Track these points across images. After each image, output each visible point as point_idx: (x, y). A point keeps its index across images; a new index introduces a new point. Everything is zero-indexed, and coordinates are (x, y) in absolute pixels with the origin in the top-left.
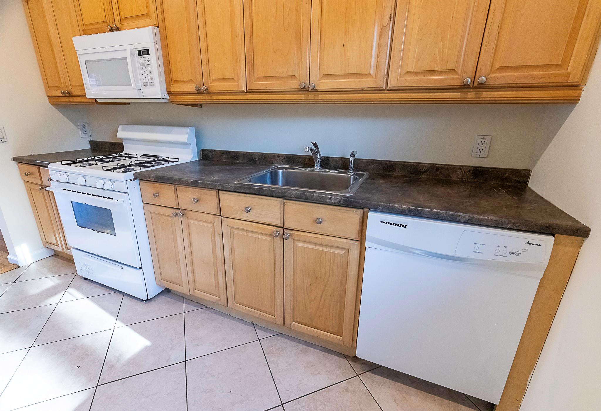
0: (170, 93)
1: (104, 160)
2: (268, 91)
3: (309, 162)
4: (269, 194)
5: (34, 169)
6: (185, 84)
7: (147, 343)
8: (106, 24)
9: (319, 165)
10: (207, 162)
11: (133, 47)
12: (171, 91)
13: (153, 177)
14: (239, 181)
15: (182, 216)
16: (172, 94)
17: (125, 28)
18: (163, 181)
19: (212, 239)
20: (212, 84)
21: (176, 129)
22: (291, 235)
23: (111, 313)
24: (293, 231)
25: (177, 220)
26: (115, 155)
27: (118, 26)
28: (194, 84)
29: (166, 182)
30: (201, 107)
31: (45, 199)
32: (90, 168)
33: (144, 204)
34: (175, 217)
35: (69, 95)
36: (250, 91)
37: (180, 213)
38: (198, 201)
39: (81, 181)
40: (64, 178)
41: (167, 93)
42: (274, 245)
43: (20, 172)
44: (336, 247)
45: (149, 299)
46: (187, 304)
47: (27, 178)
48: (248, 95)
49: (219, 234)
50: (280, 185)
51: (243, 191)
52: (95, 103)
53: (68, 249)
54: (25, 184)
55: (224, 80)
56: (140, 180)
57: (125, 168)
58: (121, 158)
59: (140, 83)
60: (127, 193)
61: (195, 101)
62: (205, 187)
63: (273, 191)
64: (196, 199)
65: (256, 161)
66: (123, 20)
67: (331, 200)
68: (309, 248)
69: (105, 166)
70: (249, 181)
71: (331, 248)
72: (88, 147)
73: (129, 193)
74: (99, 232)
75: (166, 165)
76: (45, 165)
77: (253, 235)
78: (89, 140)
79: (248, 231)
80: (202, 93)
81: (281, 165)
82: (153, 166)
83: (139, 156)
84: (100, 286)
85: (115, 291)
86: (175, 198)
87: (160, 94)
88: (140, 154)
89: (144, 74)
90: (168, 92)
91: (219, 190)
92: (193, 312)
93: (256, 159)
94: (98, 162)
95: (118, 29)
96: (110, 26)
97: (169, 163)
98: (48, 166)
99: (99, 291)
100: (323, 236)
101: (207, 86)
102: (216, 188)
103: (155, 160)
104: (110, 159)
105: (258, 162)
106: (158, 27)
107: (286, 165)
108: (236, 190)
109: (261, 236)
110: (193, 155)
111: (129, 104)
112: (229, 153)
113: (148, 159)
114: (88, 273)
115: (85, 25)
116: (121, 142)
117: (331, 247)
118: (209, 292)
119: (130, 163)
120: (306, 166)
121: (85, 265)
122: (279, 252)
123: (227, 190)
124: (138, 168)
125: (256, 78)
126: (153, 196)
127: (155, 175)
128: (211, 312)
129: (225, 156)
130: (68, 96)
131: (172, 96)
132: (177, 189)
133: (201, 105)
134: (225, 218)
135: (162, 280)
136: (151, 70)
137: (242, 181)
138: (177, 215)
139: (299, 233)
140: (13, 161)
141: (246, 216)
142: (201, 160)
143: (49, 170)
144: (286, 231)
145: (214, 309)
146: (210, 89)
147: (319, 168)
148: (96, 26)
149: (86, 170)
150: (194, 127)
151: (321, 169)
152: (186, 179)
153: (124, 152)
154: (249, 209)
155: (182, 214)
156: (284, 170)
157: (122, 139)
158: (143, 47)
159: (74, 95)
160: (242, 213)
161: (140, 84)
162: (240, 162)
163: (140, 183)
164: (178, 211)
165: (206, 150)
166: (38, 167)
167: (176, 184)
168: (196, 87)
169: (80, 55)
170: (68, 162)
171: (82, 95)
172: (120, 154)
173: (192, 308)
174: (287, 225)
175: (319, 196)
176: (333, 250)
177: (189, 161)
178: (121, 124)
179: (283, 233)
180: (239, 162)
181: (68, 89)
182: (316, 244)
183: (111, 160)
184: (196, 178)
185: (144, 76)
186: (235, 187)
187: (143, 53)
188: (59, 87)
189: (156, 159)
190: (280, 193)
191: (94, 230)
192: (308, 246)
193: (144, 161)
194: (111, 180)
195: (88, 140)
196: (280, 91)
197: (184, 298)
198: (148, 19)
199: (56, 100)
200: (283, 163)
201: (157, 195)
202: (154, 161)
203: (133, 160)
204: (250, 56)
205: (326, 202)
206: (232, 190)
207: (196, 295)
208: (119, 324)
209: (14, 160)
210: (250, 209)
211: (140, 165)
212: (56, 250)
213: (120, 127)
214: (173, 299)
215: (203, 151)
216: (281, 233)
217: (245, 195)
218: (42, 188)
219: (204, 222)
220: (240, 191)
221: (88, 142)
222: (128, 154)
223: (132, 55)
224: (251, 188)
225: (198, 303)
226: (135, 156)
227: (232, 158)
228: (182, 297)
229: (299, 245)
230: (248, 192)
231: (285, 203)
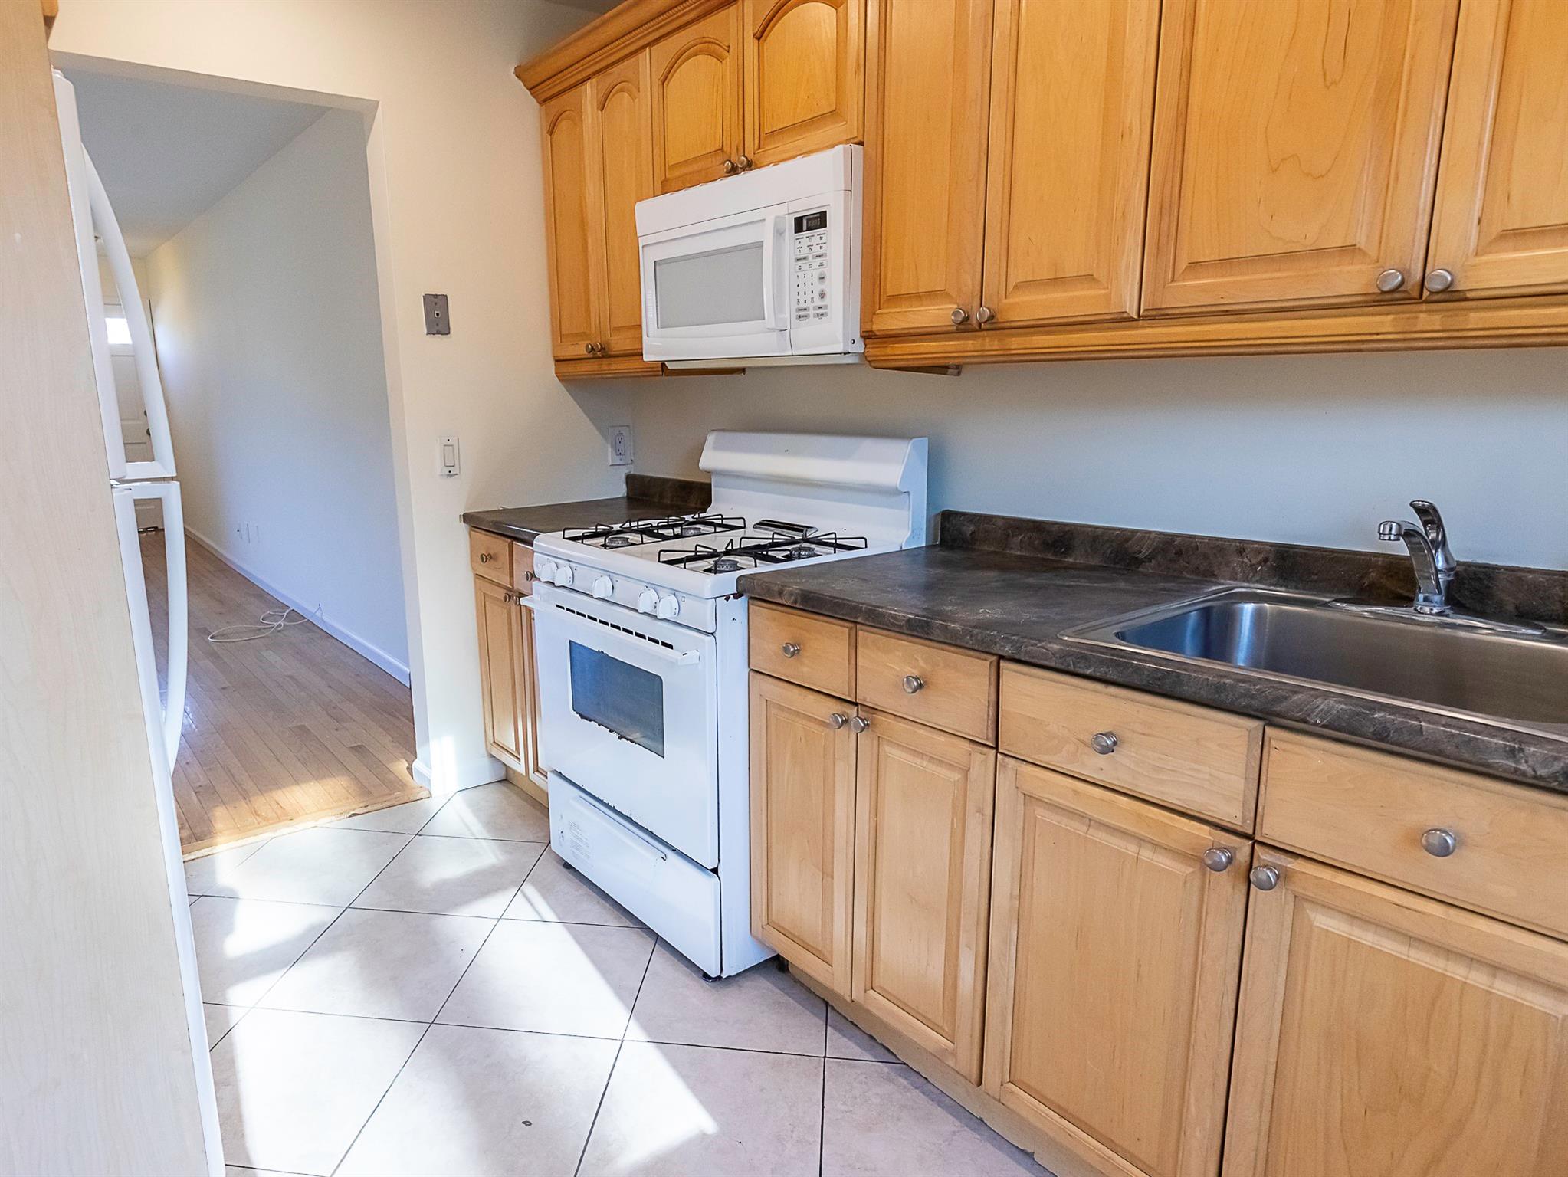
0: (868, 336)
1: (660, 532)
2: (1227, 311)
3: (1384, 581)
4: (1204, 694)
5: (500, 546)
6: (922, 305)
7: (708, 1124)
8: (719, 158)
9: (1437, 598)
10: (956, 555)
11: (782, 210)
12: (875, 328)
13: (792, 595)
14: (1078, 634)
15: (863, 729)
16: (876, 337)
17: (769, 160)
18: (821, 609)
19: (952, 824)
20: (1010, 300)
21: (868, 445)
22: (1284, 876)
23: (618, 990)
24: (1300, 861)
25: (845, 739)
26: (689, 518)
27: (751, 156)
28: (950, 303)
29: (826, 613)
30: (959, 374)
31: (510, 624)
32: (625, 553)
33: (751, 673)
34: (840, 728)
35: (601, 352)
36: (1154, 313)
37: (858, 716)
38: (920, 686)
39: (602, 588)
40: (563, 577)
41: (861, 336)
42: (1201, 901)
43: (471, 552)
44: (1524, 977)
45: (724, 976)
46: (834, 1028)
47: (483, 570)
48: (1145, 327)
49: (980, 811)
50: (1241, 664)
51: (1094, 671)
52: (661, 373)
53: (538, 771)
54: (475, 582)
55: (1058, 281)
56: (751, 598)
57: (716, 560)
58: (704, 528)
59: (787, 310)
60: (712, 634)
61: (945, 358)
62: (955, 641)
63: (1219, 688)
64: (916, 679)
65: (1139, 562)
66: (765, 137)
67: (1517, 762)
68: (1371, 947)
69: (665, 551)
70: (1117, 635)
71: (1495, 976)
72: (621, 491)
73: (717, 635)
74: (623, 739)
75: (827, 556)
76: (526, 538)
77: (1116, 842)
78: (627, 471)
79: (1095, 821)
80: (976, 331)
81: (1246, 584)
82: (789, 558)
83: (750, 525)
84: (599, 899)
85: (634, 924)
86: (847, 665)
87: (841, 339)
88: (753, 519)
89: (801, 285)
90: (864, 334)
91: (1001, 657)
92: (855, 1067)
93: (1141, 556)
94: (646, 539)
95: (749, 166)
96: (730, 161)
97: (835, 552)
98: (535, 542)
99: (595, 911)
100: (1453, 912)
101: (995, 307)
102: (992, 651)
103: (797, 538)
104: (676, 530)
105: (1149, 568)
106: (862, 143)
107: (1271, 585)
108: (1069, 665)
109: (1146, 854)
110: (913, 531)
111: (743, 370)
112: (1038, 526)
113: (776, 536)
114: (576, 851)
115: (669, 168)
116: (707, 481)
117: (1495, 969)
118: (917, 1012)
119: (727, 546)
120: (1365, 594)
121: (573, 826)
122: (1222, 936)
123: (1033, 661)
124: (750, 561)
125: (1183, 265)
126: (781, 652)
127: (795, 587)
128: (916, 1088)
129: (1020, 538)
130: (599, 358)
131: (874, 343)
132: (859, 639)
133: (958, 369)
134: (1012, 761)
135: (768, 924)
136: (825, 271)
137: (1092, 634)
138: (845, 721)
139: (1326, 874)
140: (463, 524)
141: (1094, 765)
142: (935, 546)
143: (534, 552)
144: (1264, 855)
145: (926, 1079)
146: (999, 318)
147: (1435, 610)
148: (695, 167)
149: (616, 559)
150: (927, 439)
151: (1447, 616)
152: (890, 610)
153: (710, 511)
154: (1109, 742)
155: (863, 720)
156: (1267, 605)
157: (709, 473)
158: (808, 207)
159: (613, 353)
160: (1079, 751)
161: (788, 316)
162: (1078, 561)
163: (751, 607)
164: (849, 712)
165: (956, 514)
166: (509, 540)
167: (856, 623)
168: (955, 314)
169: (645, 249)
170: (580, 533)
171: (632, 352)
172: (702, 515)
173: (852, 1049)
174: (1273, 829)
175: (1453, 735)
176: (1505, 988)
177: (899, 549)
178: (713, 430)
179: (1248, 859)
180: (1071, 560)
181: (603, 339)
182: (1412, 940)
183: (678, 531)
184: (925, 609)
185: (802, 289)
186: (1064, 655)
187: (807, 223)
188: (583, 335)
189: (798, 536)
190: (1252, 697)
191: (611, 731)
192: (1368, 938)
193: (766, 542)
194: (676, 593)
195: (624, 471)
196: (1282, 308)
197: (827, 1004)
198: (837, 125)
199: (570, 368)
200: (1258, 578)
201: (793, 650)
202: (793, 542)
203: (735, 535)
204: (1167, 192)
205: (1488, 765)
206: (1052, 664)
207: (871, 1009)
208: (635, 1032)
209: (464, 521)
210: (1115, 743)
211: (757, 552)
212: (511, 766)
213: (711, 439)
214: (793, 999)
215: (947, 516)
216: (1243, 855)
217: (1099, 686)
218: (510, 597)
219: (931, 759)
220: (1081, 671)
221: (623, 477)
222: (720, 517)
223: (779, 233)
224: (1127, 666)
225: (872, 1037)
226: (740, 523)
227: (1048, 544)
228: (824, 1000)
229: (1325, 927)
230: (1115, 678)
231: (1273, 742)
